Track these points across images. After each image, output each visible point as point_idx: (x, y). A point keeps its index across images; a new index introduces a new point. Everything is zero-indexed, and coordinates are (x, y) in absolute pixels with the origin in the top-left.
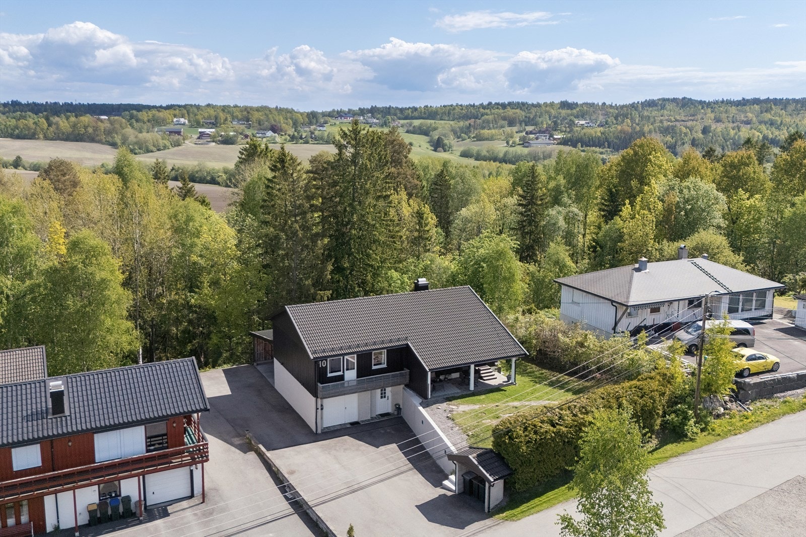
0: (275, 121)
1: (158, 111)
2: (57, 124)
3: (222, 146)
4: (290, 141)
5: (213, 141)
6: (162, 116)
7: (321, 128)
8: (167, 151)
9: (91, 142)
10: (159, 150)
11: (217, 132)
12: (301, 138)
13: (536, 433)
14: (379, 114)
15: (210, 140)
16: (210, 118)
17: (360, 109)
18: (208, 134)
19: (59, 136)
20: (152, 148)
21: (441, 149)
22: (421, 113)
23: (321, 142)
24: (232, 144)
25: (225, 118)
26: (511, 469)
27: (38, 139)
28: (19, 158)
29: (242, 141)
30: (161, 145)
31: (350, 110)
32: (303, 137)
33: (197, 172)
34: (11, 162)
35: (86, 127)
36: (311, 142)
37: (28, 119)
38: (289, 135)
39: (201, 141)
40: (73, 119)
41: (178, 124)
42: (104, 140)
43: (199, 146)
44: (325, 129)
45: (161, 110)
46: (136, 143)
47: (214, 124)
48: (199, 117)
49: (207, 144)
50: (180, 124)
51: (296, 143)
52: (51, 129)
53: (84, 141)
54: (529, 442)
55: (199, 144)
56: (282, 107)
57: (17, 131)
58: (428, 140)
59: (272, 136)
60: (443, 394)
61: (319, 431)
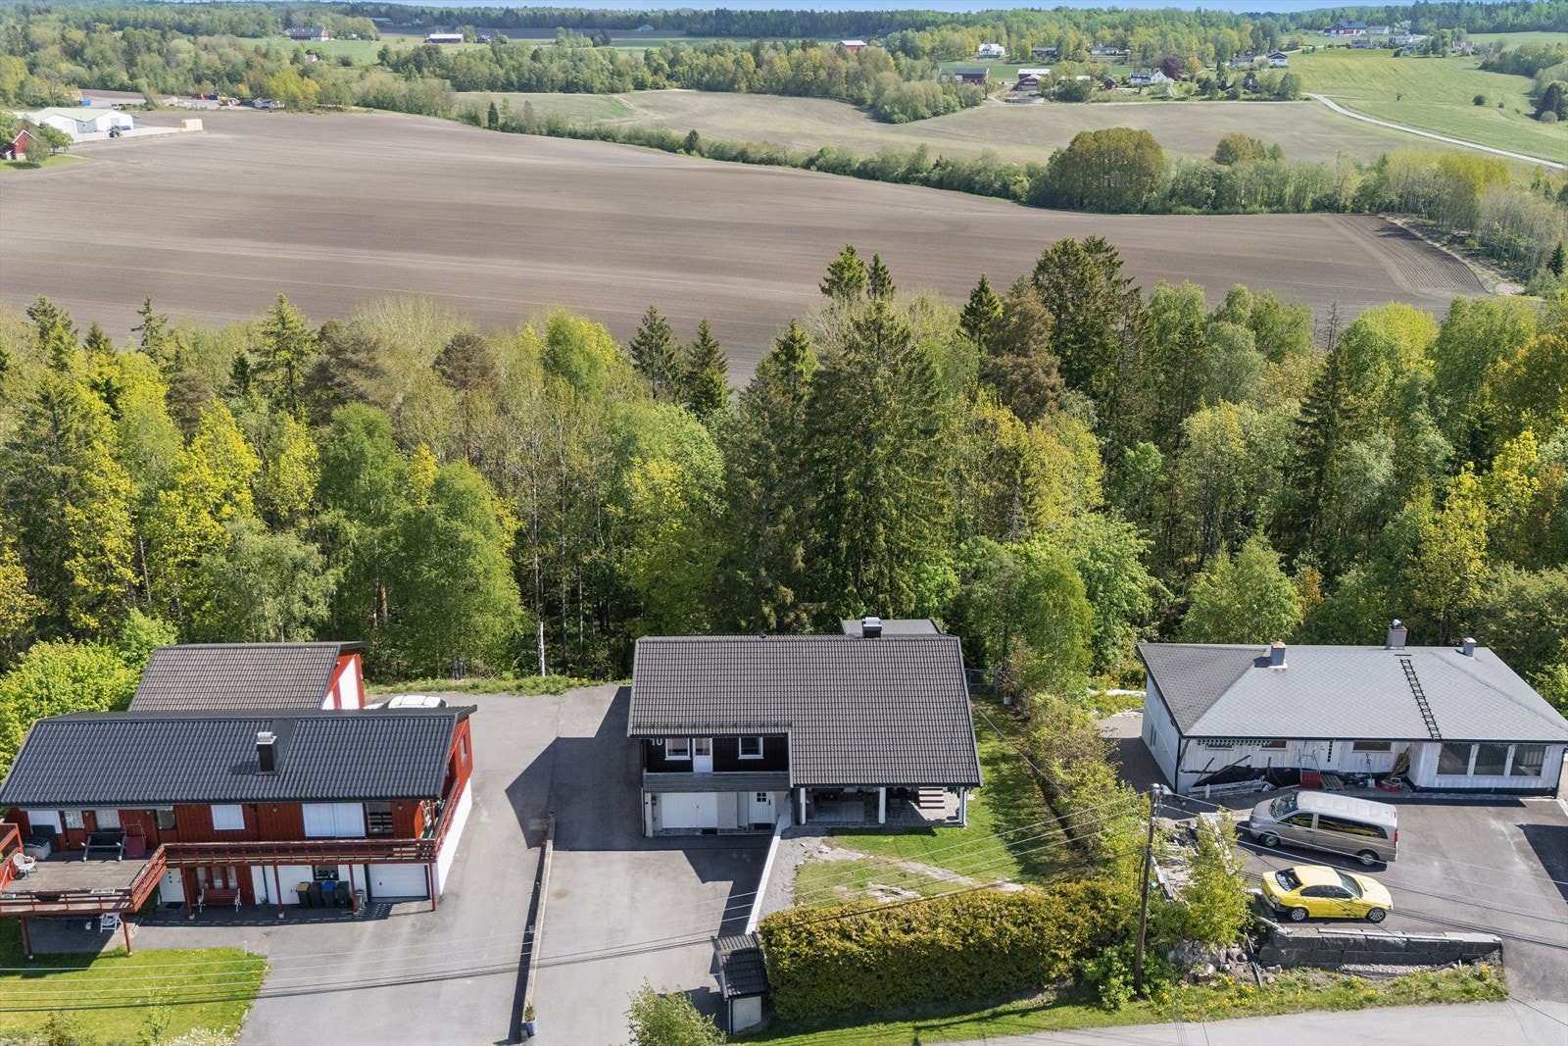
0: (1178, 46)
1: (953, 29)
2: (770, 62)
3: (1056, 105)
4: (1197, 94)
5: (1042, 96)
6: (958, 41)
7: (1277, 62)
8: (950, 116)
9: (822, 97)
10: (936, 114)
11: (1053, 74)
12: (1223, 87)
13: (810, 944)
14: (1431, 19)
15: (1035, 92)
16: (1050, 42)
17: (1387, 9)
18: (1034, 80)
19: (771, 86)
20: (923, 110)
21: (1552, 113)
22: (1539, 15)
23: (1266, 95)
24: (1079, 99)
25: (1077, 42)
26: (769, 985)
27: (738, 90)
28: (694, 134)
29: (1100, 93)
30: (941, 104)
31: (1361, 11)
32: (1228, 85)
33: (979, 172)
34: (682, 142)
35: (816, 70)
36: (1242, 96)
37: (727, 53)
38: (1198, 81)
39: (1020, 95)
40: (797, 53)
41: (985, 57)
42: (844, 93)
43: (1012, 105)
44: (1285, 62)
45: (958, 27)
46: (897, 101)
47: (1054, 56)
48: (1027, 42)
49: (1028, 102)
50: (990, 57)
51: (1210, 99)
52: (760, 72)
53: (813, 96)
54: (795, 954)
55: (1014, 101)
56: (1210, 9)
57: (707, 76)
58: (1528, 89)
59: (1160, 83)
60: (833, 820)
61: (649, 833)
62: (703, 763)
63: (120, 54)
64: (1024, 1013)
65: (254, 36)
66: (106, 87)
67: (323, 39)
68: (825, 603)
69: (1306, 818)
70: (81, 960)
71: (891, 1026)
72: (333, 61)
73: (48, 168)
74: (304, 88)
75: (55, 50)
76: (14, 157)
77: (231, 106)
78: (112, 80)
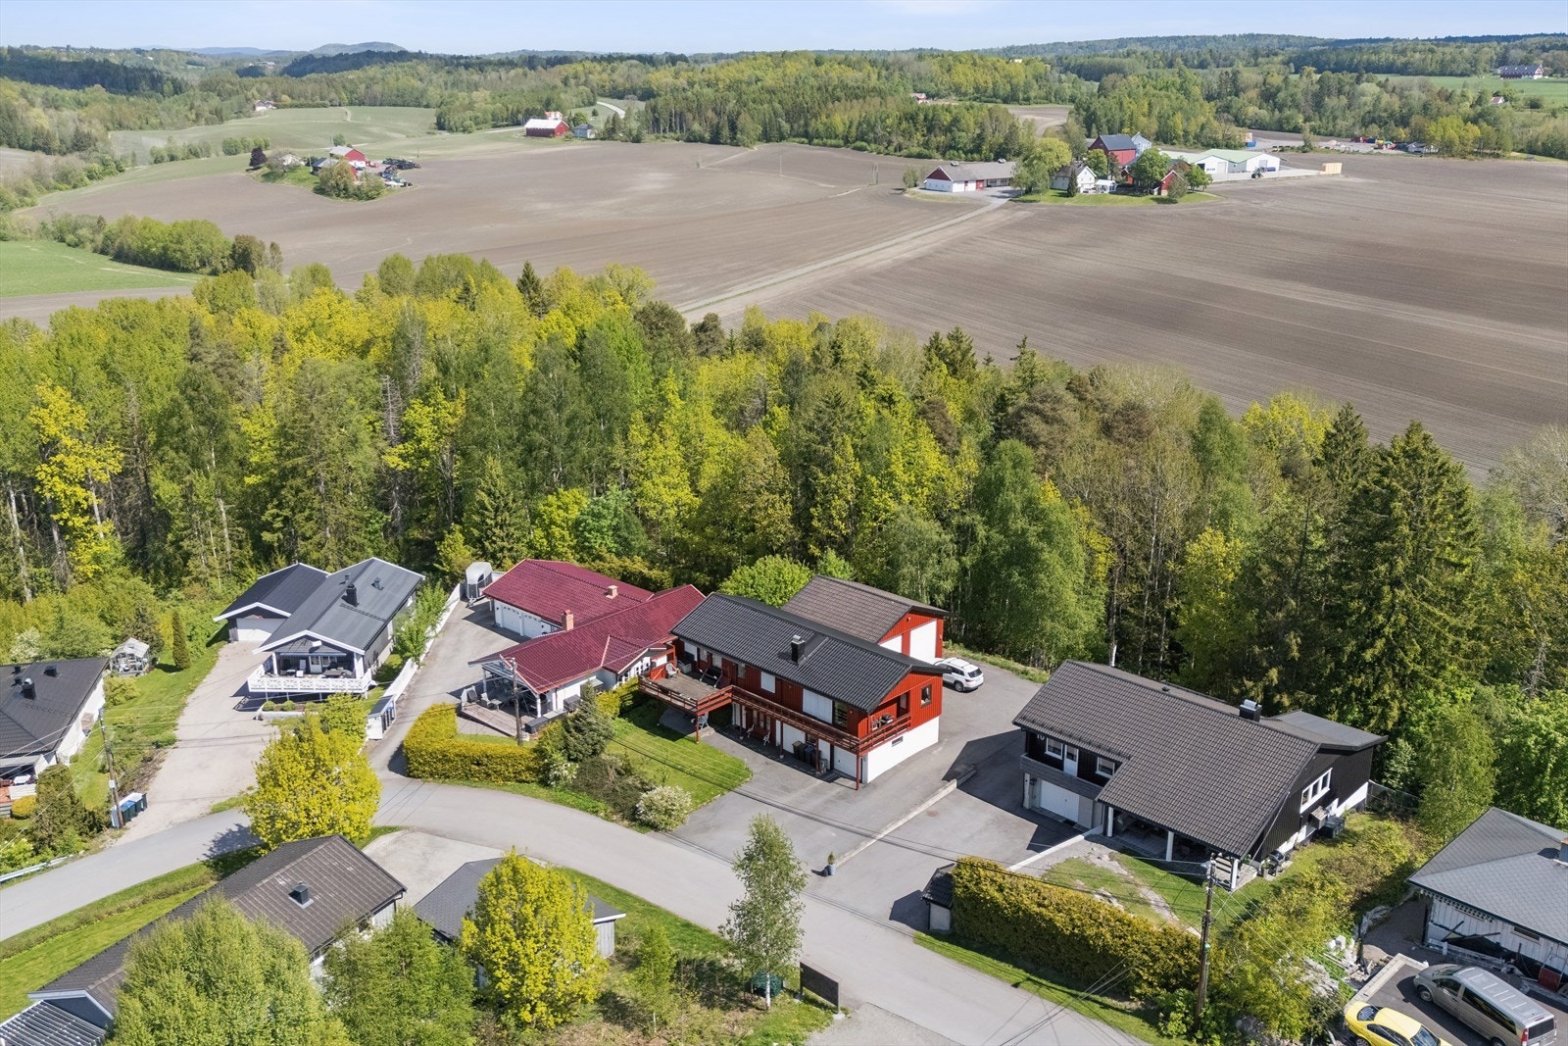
60: (1131, 842)
61: (1027, 805)
62: (1071, 766)
63: (1309, 97)
64: (1106, 1006)
65: (1462, 75)
66: (1281, 129)
67: (1536, 77)
68: (1314, 697)
69: (1455, 986)
70: (673, 735)
71: (1016, 970)
72: (1521, 103)
73: (1186, 204)
74: (1463, 133)
75: (1253, 94)
76: (1159, 193)
77: (1385, 150)
78: (1288, 122)
